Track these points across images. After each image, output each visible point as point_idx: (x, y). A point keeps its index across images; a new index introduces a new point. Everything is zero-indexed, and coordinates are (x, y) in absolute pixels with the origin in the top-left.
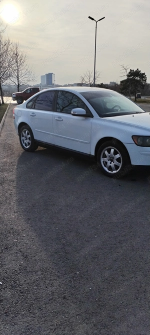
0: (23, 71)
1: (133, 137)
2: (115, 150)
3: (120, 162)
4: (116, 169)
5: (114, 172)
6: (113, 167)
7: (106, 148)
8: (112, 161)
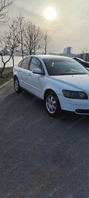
0: (49, 45)
1: (63, 91)
2: (53, 98)
3: (55, 106)
4: (54, 111)
5: (52, 112)
6: (52, 109)
7: (49, 96)
8: (52, 105)
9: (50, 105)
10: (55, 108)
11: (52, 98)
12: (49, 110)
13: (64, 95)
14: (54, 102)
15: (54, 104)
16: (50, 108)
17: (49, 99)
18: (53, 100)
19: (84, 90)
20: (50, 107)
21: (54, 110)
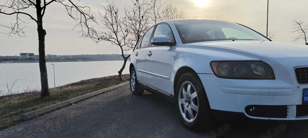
1: (212, 64)
2: (192, 87)
3: (196, 105)
4: (194, 116)
5: (192, 120)
6: (190, 112)
7: (184, 84)
8: (190, 103)
9: (187, 104)
10: (196, 108)
11: (189, 86)
12: (184, 115)
13: (215, 74)
14: (195, 95)
15: (195, 100)
16: (187, 111)
17: (184, 91)
18: (192, 91)
19: (262, 57)
20: (186, 108)
21: (194, 112)
